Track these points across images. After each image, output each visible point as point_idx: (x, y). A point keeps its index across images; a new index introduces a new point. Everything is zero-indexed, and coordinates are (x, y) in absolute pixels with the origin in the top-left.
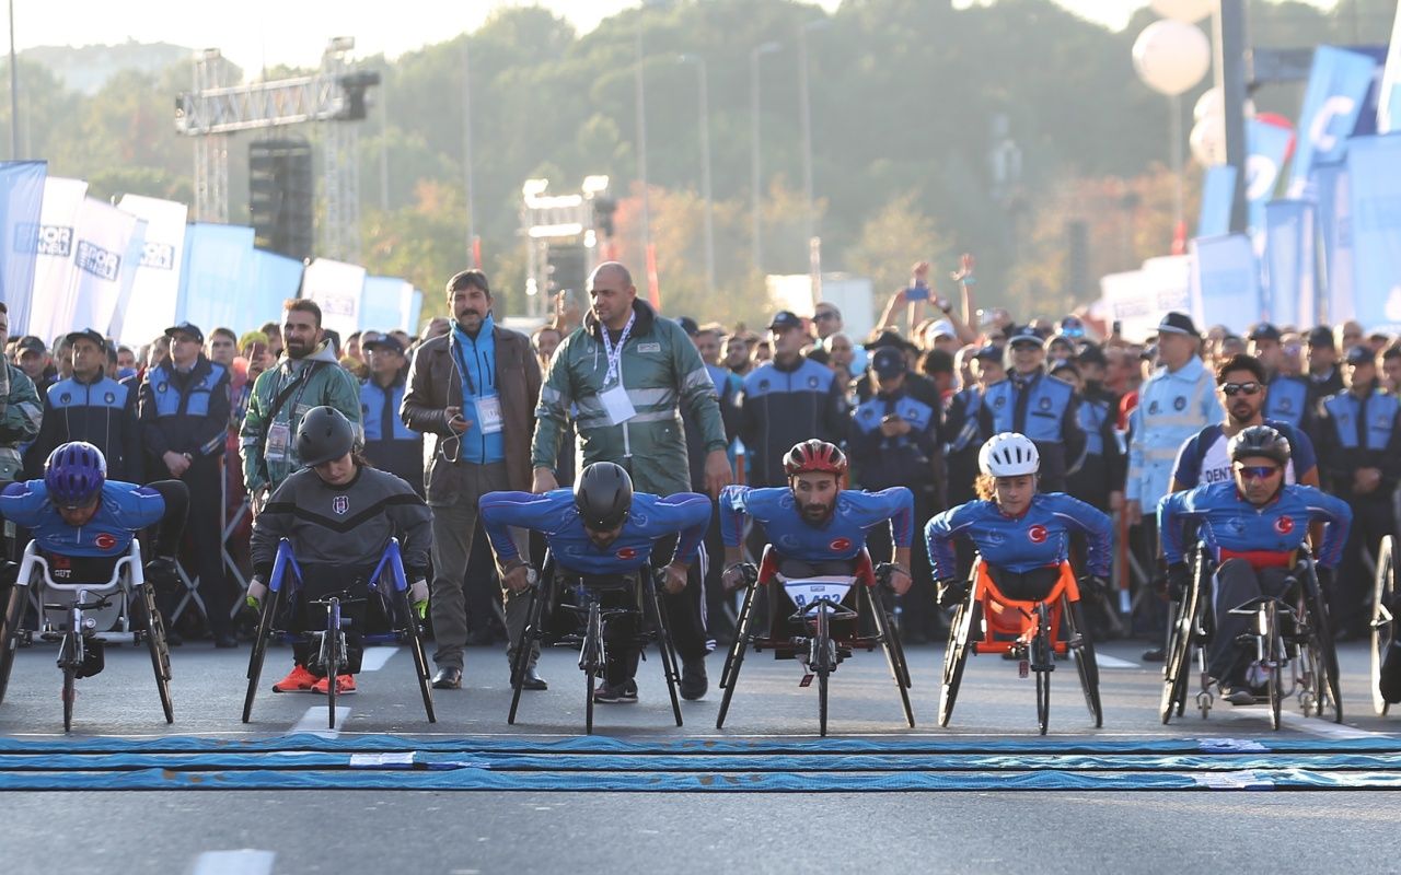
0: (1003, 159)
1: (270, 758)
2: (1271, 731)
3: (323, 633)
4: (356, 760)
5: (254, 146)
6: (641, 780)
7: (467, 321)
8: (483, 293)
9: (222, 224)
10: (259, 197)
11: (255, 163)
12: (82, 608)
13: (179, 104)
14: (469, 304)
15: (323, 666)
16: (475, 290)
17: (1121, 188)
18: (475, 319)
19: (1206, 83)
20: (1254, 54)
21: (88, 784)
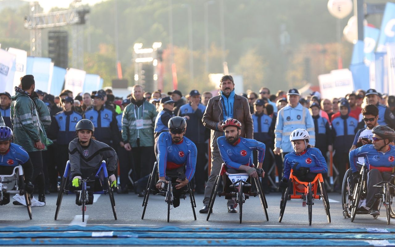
0: (284, 38)
1: (65, 233)
2: (387, 224)
3: (81, 191)
4: (94, 234)
5: (50, 32)
6: (188, 242)
7: (226, 92)
8: (232, 83)
9: (39, 57)
10: (52, 48)
11: (50, 38)
12: (3, 183)
13: (26, 19)
14: (227, 86)
15: (81, 202)
16: (229, 81)
17: (320, 47)
18: (229, 91)
19: (351, 15)
20: (367, 5)
21: (6, 243)
